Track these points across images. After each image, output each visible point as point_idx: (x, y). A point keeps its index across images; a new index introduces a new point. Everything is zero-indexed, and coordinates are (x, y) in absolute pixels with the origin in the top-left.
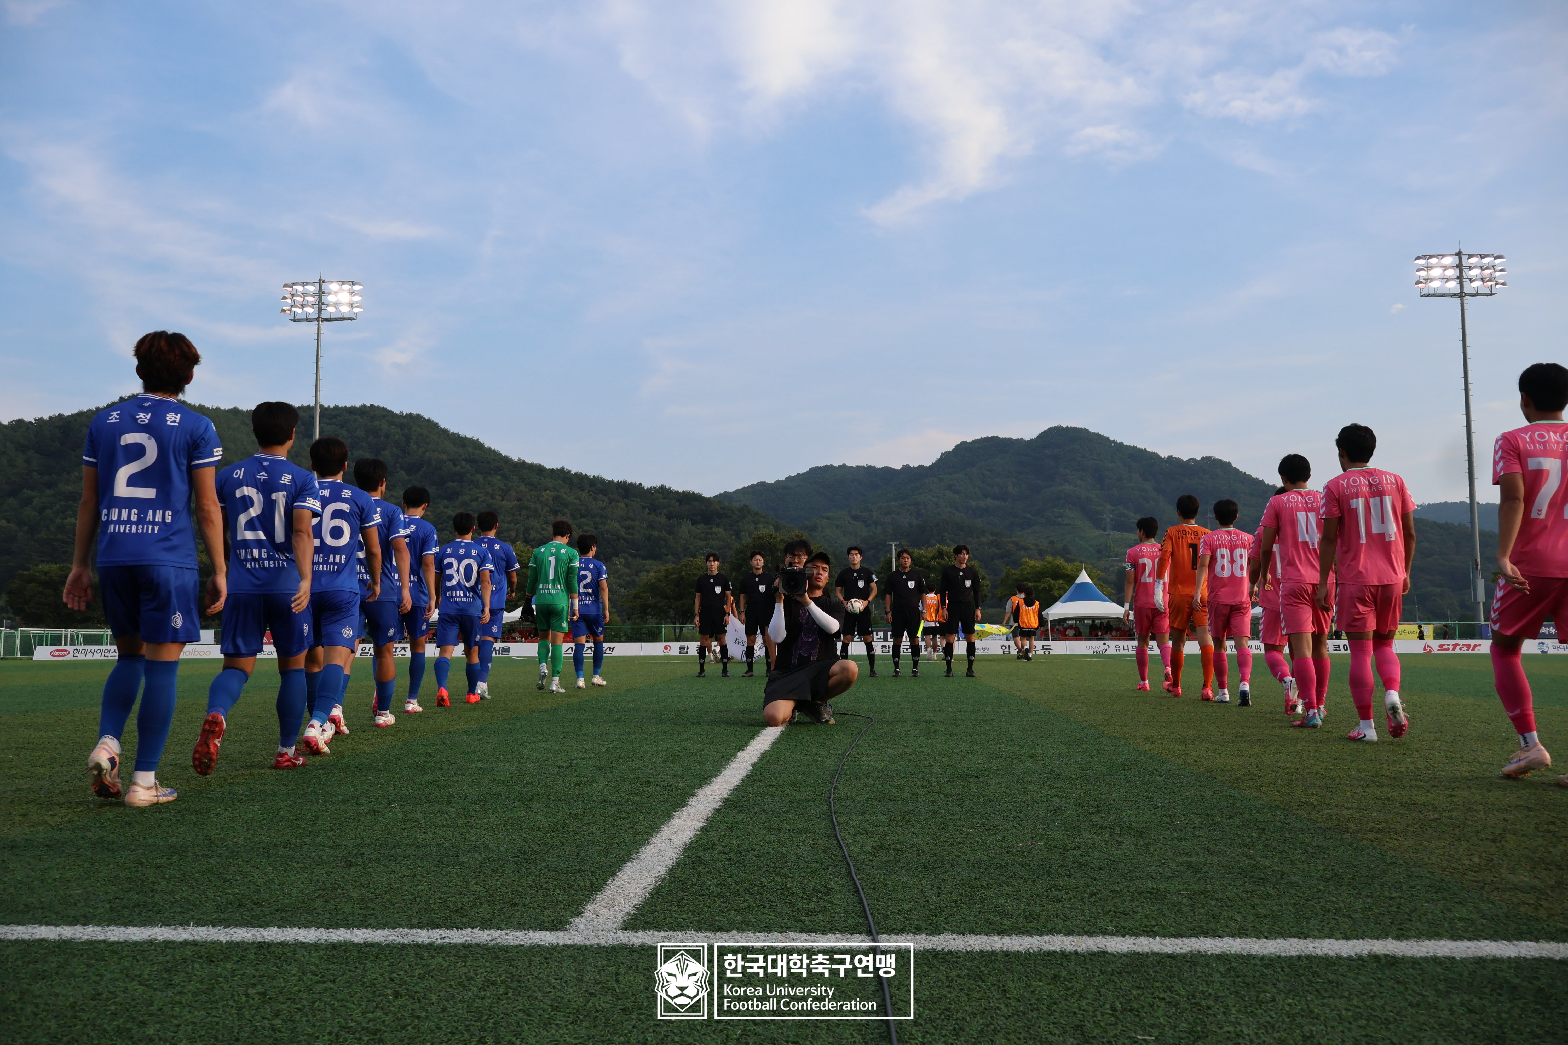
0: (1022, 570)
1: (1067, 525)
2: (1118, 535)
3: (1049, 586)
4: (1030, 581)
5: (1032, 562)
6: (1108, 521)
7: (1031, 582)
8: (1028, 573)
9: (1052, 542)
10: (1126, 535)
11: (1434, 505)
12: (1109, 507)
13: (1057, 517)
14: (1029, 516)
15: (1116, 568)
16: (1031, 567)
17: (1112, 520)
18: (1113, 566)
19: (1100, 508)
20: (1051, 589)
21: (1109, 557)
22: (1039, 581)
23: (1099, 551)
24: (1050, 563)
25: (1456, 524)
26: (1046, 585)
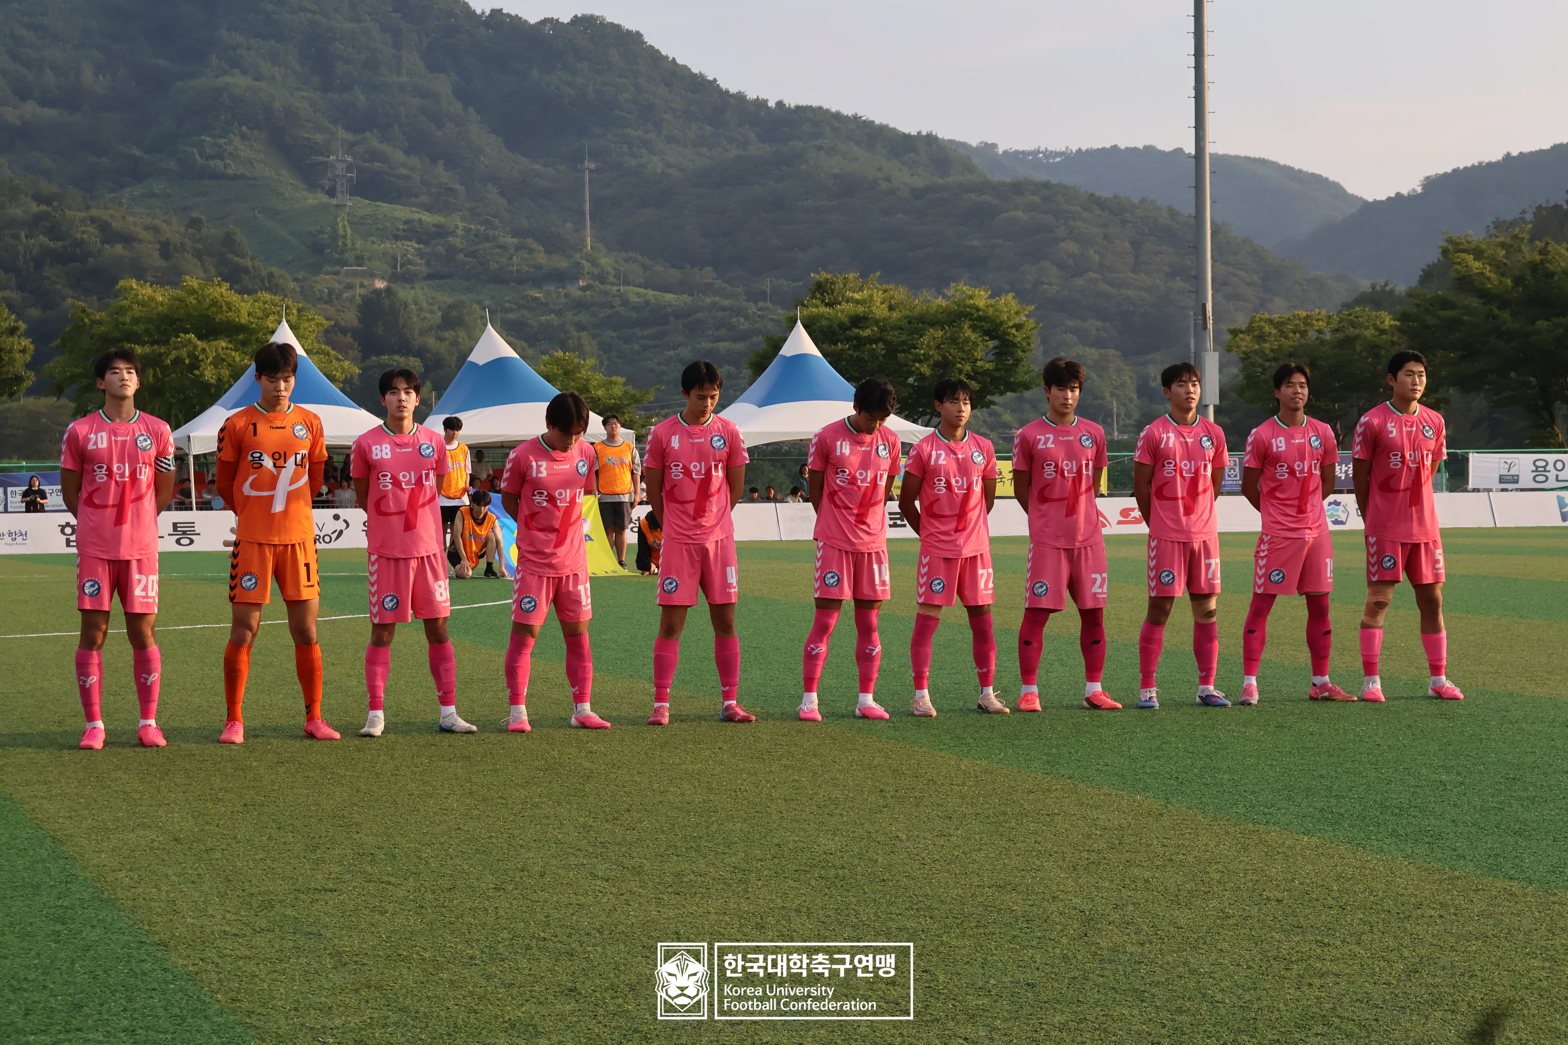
0: (121, 311)
1: (234, 177)
2: (362, 206)
3: (191, 355)
4: (138, 341)
5: (147, 291)
6: (340, 168)
7: (143, 344)
8: (136, 321)
9: (195, 223)
10: (384, 208)
11: (1090, 153)
12: (342, 134)
13: (211, 157)
14: (136, 152)
15: (359, 291)
16: (143, 304)
17: (349, 169)
18: (350, 287)
19: (319, 138)
20: (195, 364)
21: (343, 263)
22: (166, 342)
23: (318, 249)
24: (193, 292)
25: (1136, 200)
26: (184, 352)
